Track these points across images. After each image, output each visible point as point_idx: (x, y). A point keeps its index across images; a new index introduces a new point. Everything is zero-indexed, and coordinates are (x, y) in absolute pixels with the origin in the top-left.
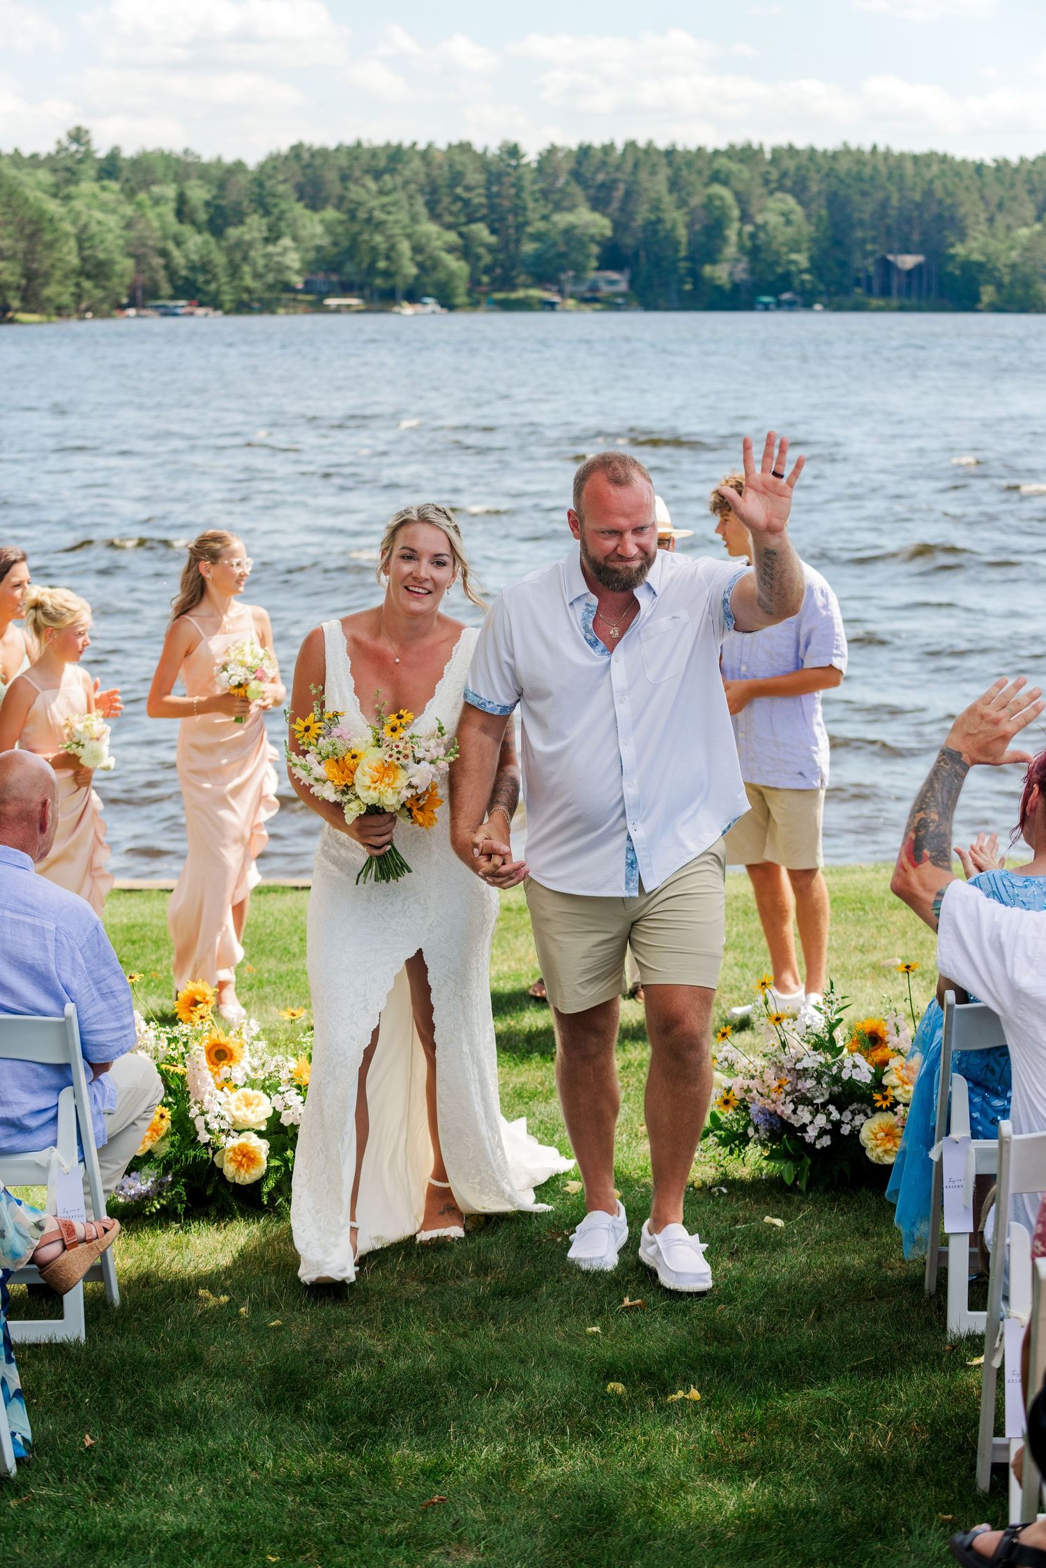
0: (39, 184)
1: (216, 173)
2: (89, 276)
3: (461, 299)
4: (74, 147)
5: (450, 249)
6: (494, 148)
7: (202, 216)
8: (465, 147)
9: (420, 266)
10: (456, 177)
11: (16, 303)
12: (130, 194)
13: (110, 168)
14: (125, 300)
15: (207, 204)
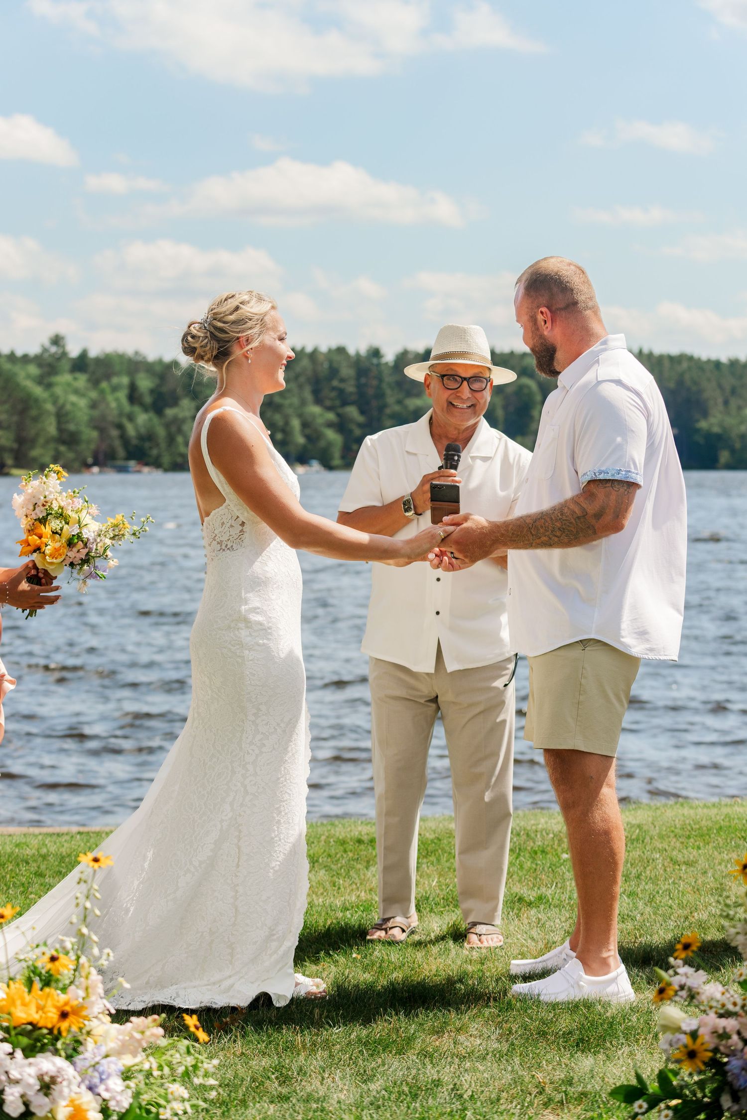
0: (28, 376)
1: (158, 369)
2: (64, 442)
3: (337, 461)
4: (53, 349)
5: (330, 425)
6: (363, 350)
7: (148, 399)
8: (341, 350)
9: (308, 437)
10: (334, 372)
11: (9, 461)
12: (95, 383)
13: (81, 364)
14: (90, 460)
15: (152, 391)
